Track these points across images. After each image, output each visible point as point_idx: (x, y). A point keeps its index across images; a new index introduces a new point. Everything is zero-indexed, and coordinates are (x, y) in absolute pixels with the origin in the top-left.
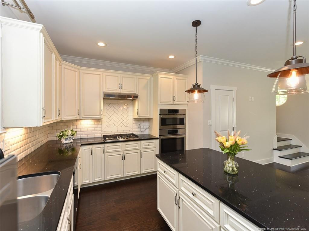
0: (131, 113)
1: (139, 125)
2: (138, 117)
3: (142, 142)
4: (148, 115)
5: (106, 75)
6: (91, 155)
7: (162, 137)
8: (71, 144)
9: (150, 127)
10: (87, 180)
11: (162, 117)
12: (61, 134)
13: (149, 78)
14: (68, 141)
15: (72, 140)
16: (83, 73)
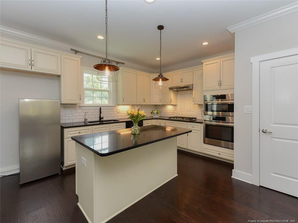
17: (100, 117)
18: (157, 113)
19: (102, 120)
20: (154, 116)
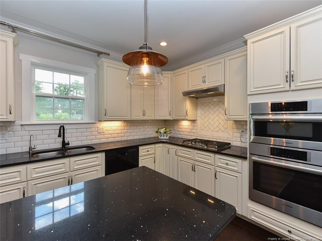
3: (218, 156)
5: (191, 71)
6: (169, 153)
7: (255, 158)
14: (162, 138)
15: (166, 137)
17: (64, 141)
18: (165, 133)
19: (66, 146)
20: (160, 138)
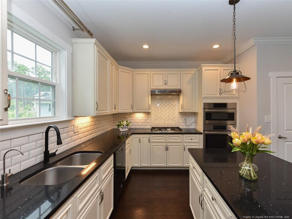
0: (177, 108)
1: (185, 119)
2: (183, 112)
3: (185, 136)
4: (193, 109)
5: (153, 74)
6: (140, 143)
7: (206, 132)
8: (126, 132)
9: (196, 122)
10: (136, 163)
11: (207, 111)
12: (119, 124)
13: (193, 72)
14: (124, 130)
15: (127, 129)
16: (135, 74)
